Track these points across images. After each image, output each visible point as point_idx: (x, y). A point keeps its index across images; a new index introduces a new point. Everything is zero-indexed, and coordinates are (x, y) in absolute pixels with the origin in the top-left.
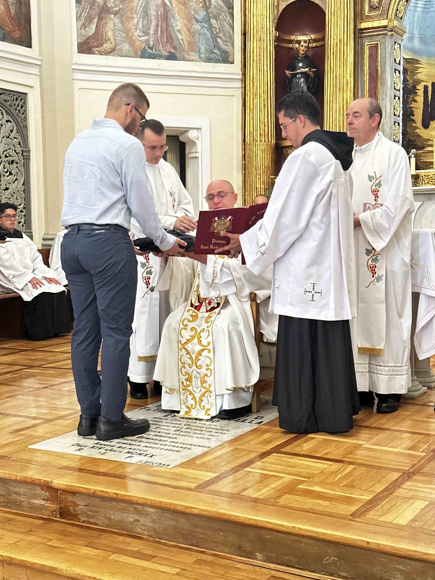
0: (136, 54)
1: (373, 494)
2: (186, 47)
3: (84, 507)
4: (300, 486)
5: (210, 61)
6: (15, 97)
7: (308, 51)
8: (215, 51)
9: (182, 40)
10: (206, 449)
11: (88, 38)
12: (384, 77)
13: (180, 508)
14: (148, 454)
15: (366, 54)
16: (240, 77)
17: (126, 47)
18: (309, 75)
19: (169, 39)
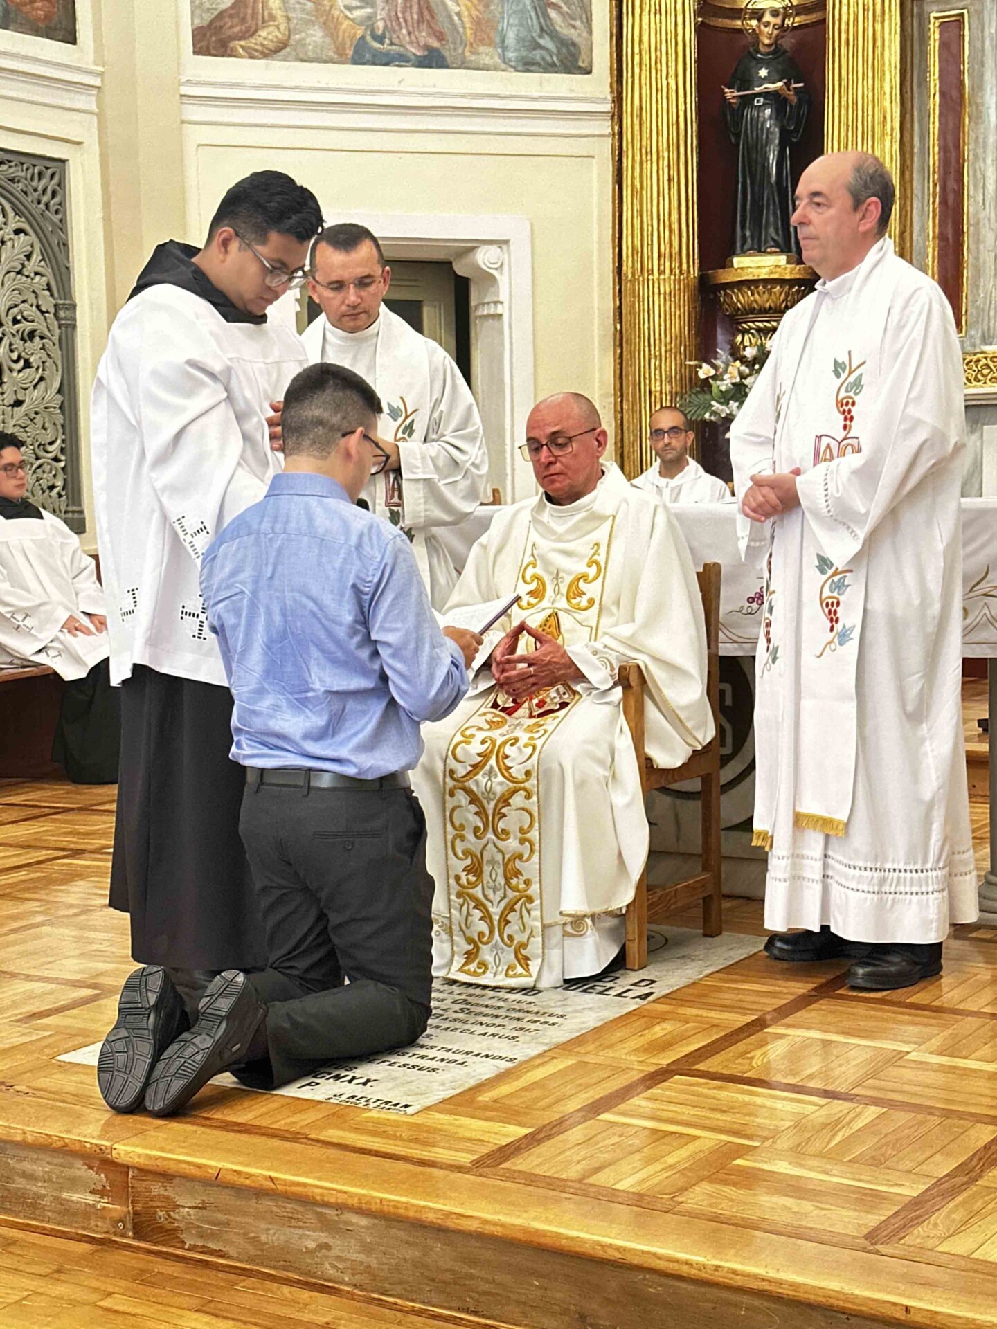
0: (340, 55)
1: (925, 1183)
2: (469, 32)
3: (192, 1212)
4: (739, 1162)
5: (531, 68)
6: (36, 171)
7: (783, 37)
8: (542, 42)
9: (458, 14)
10: (505, 1065)
11: (216, 17)
12: (979, 101)
13: (431, 1217)
14: (357, 1075)
15: (932, 42)
16: (608, 107)
17: (315, 36)
18: (785, 100)
19: (426, 13)
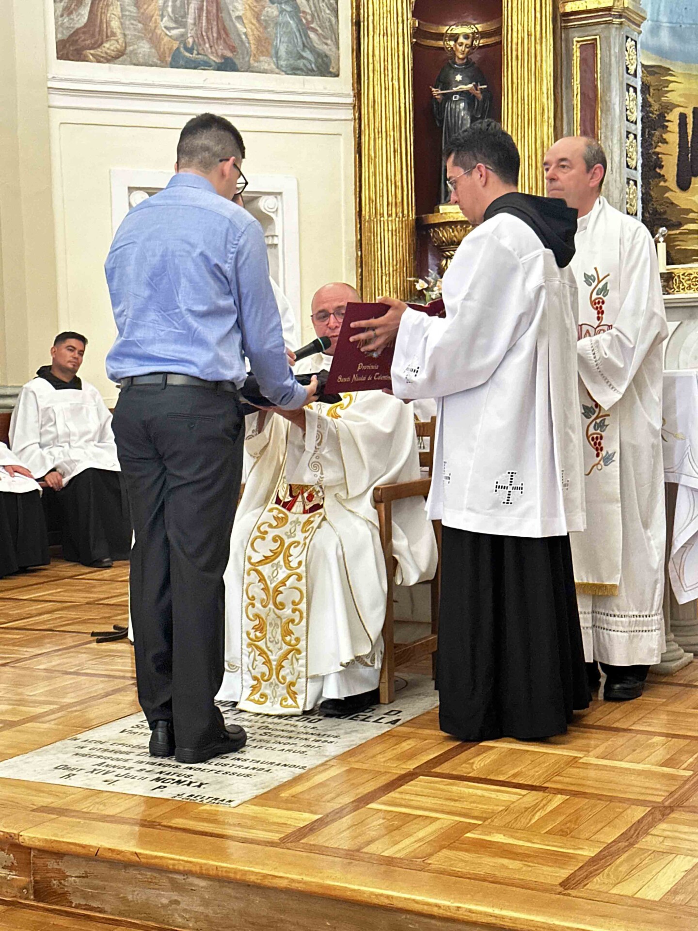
0: (162, 62)
1: (599, 847)
2: (253, 47)
3: (77, 880)
4: (468, 835)
5: (297, 72)
7: (471, 54)
8: (304, 54)
9: (245, 34)
10: (298, 771)
11: (74, 32)
12: (608, 99)
13: (253, 878)
14: (193, 780)
15: (575, 58)
16: (350, 100)
17: (144, 48)
18: (474, 96)
19: (222, 32)
